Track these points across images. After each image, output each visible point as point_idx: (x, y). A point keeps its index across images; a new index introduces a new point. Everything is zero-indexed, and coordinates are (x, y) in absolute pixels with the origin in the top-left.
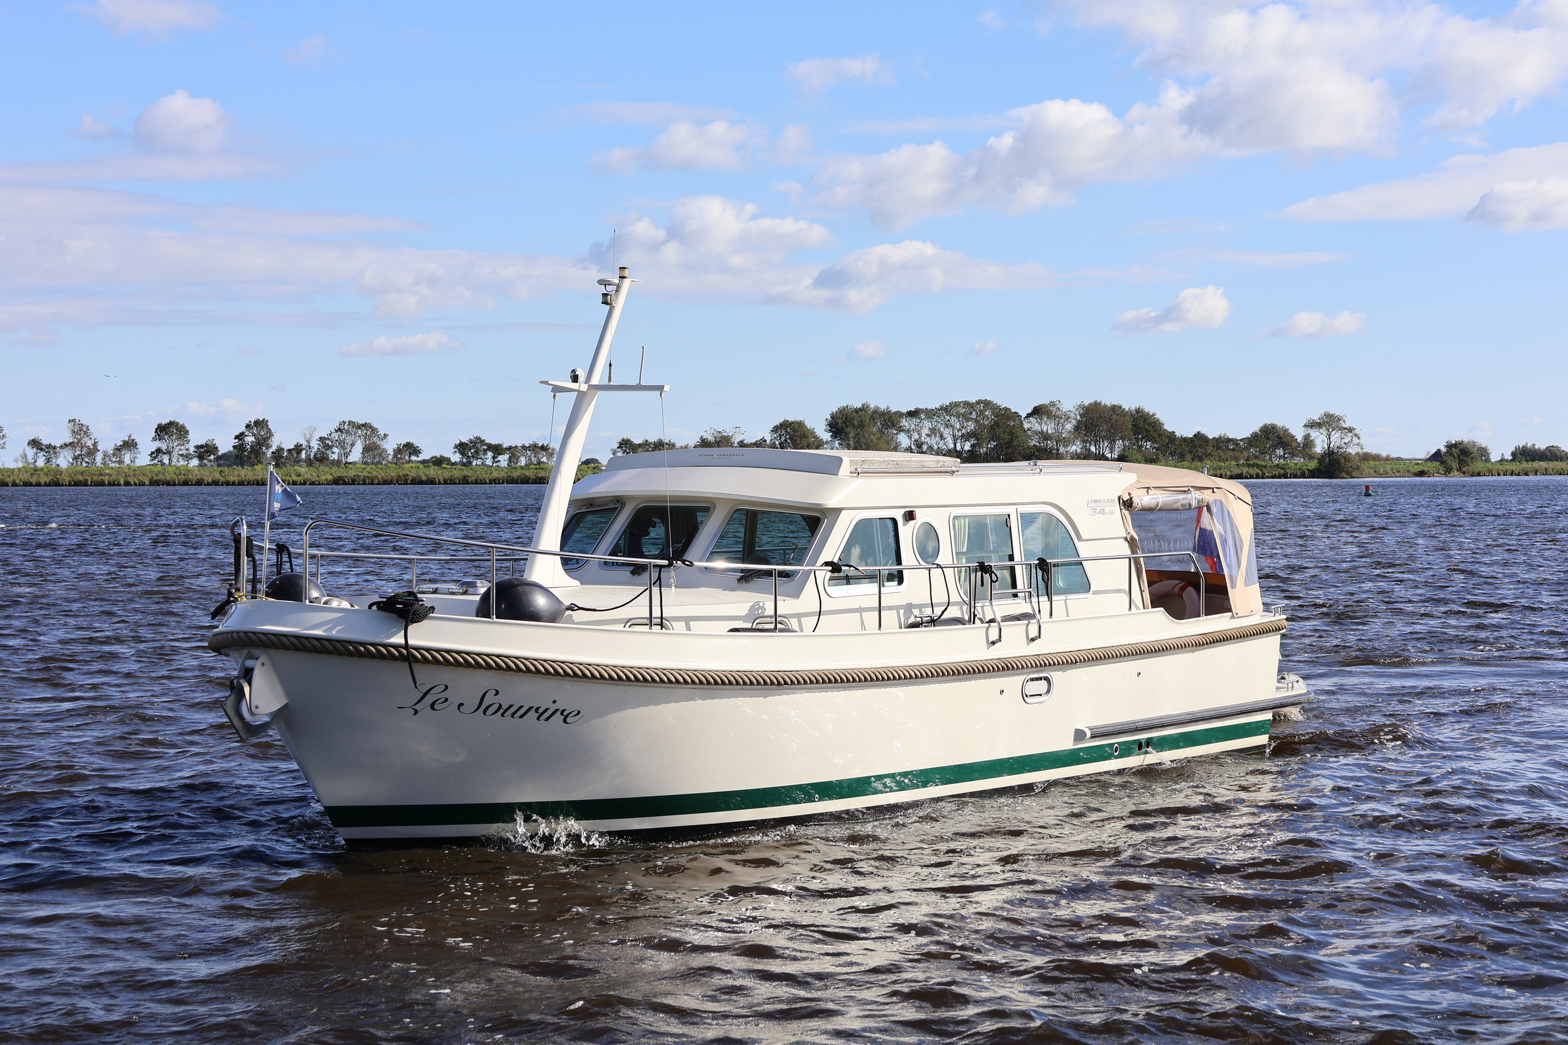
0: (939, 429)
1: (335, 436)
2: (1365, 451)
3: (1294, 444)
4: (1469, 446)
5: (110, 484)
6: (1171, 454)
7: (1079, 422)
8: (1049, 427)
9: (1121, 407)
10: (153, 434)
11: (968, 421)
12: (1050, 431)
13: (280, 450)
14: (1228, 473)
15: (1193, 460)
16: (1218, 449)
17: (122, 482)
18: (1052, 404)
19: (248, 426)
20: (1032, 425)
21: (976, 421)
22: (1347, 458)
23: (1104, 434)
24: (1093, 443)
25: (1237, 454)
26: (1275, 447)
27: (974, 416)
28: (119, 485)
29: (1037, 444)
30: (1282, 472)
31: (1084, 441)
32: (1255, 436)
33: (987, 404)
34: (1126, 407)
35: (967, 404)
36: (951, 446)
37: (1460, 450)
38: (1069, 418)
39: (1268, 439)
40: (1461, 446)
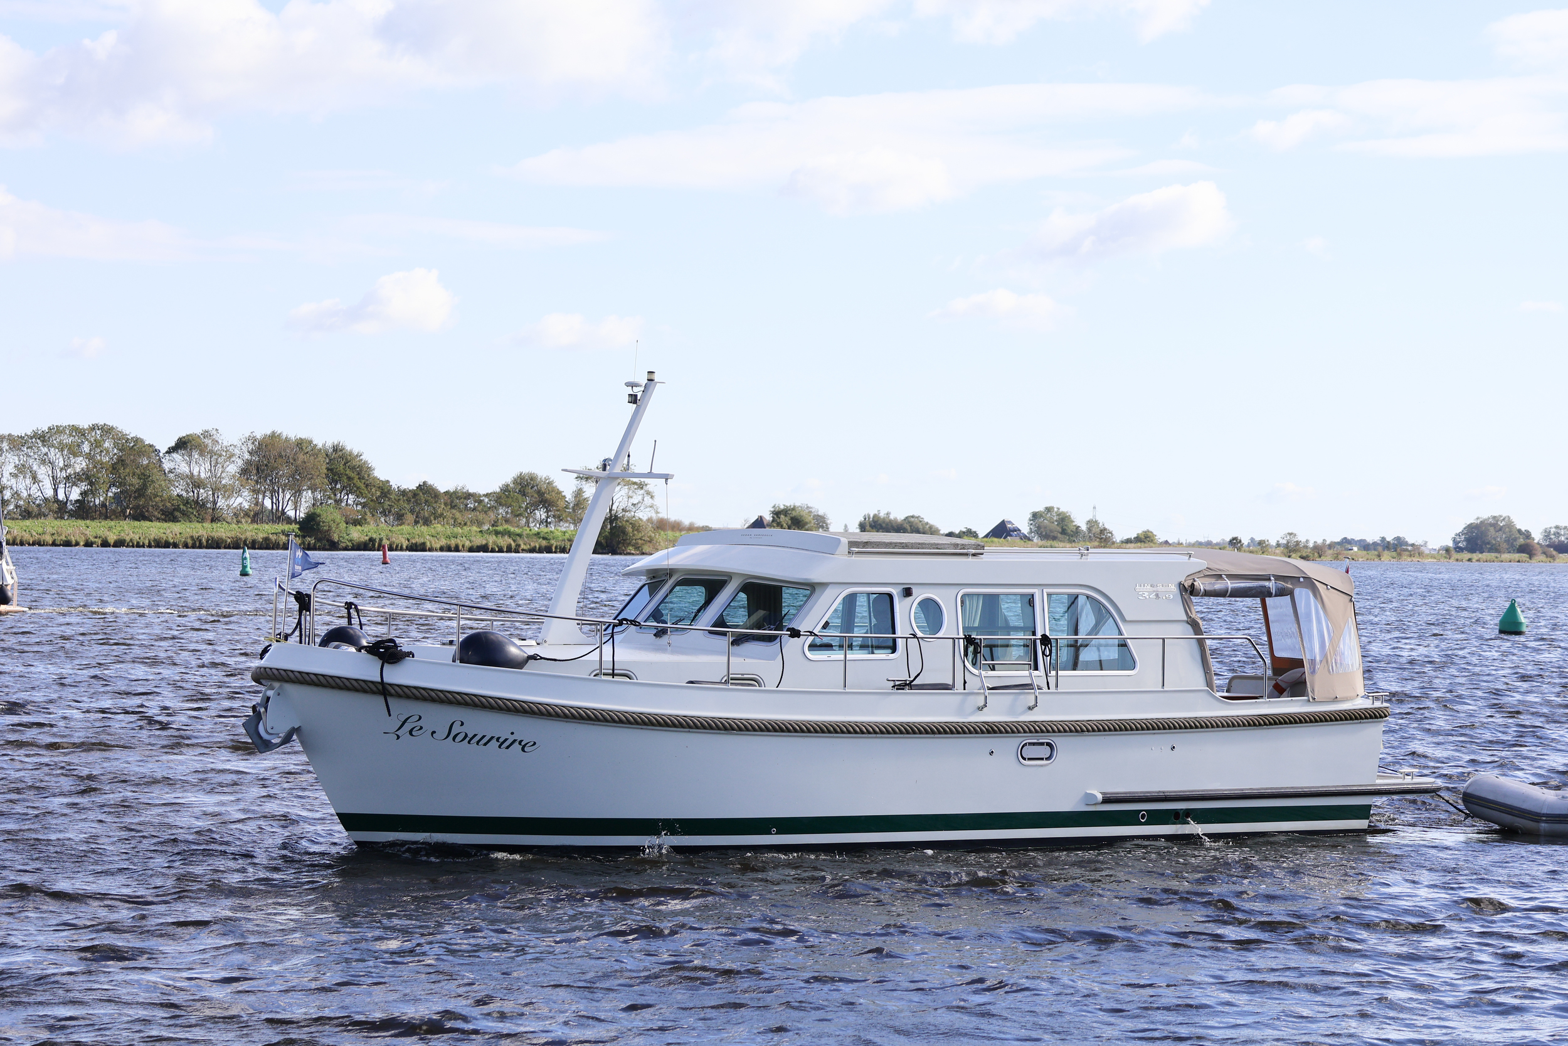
0: (30, 467)
2: (661, 516)
3: (561, 504)
4: (803, 513)
6: (384, 513)
7: (248, 463)
8: (201, 469)
9: (310, 442)
11: (75, 455)
12: (203, 475)
14: (468, 544)
15: (416, 522)
16: (453, 507)
18: (206, 434)
20: (178, 463)
21: (89, 457)
22: (636, 526)
23: (284, 481)
24: (268, 494)
25: (481, 516)
26: (535, 506)
27: (86, 448)
29: (184, 494)
30: (544, 543)
31: (256, 492)
32: (505, 489)
33: (107, 430)
34: (319, 442)
35: (75, 430)
36: (49, 493)
37: (792, 519)
38: (232, 455)
39: (524, 495)
40: (794, 514)
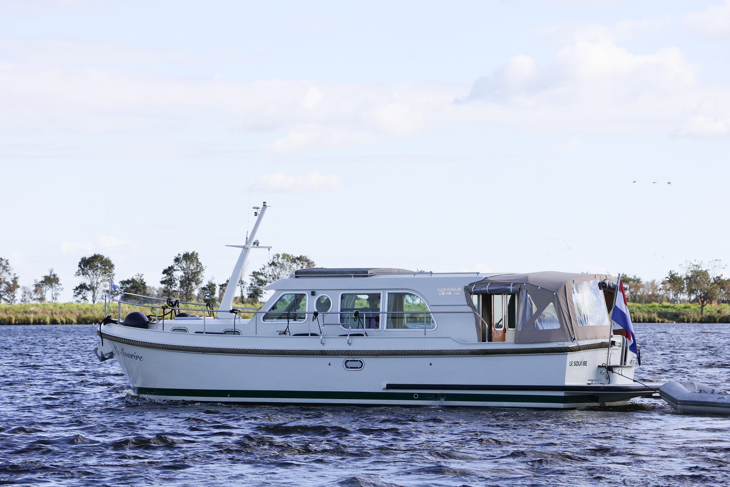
1: (269, 270)
5: (35, 323)
10: (77, 268)
13: (211, 287)
17: (48, 320)
19: (177, 260)
28: (45, 323)
